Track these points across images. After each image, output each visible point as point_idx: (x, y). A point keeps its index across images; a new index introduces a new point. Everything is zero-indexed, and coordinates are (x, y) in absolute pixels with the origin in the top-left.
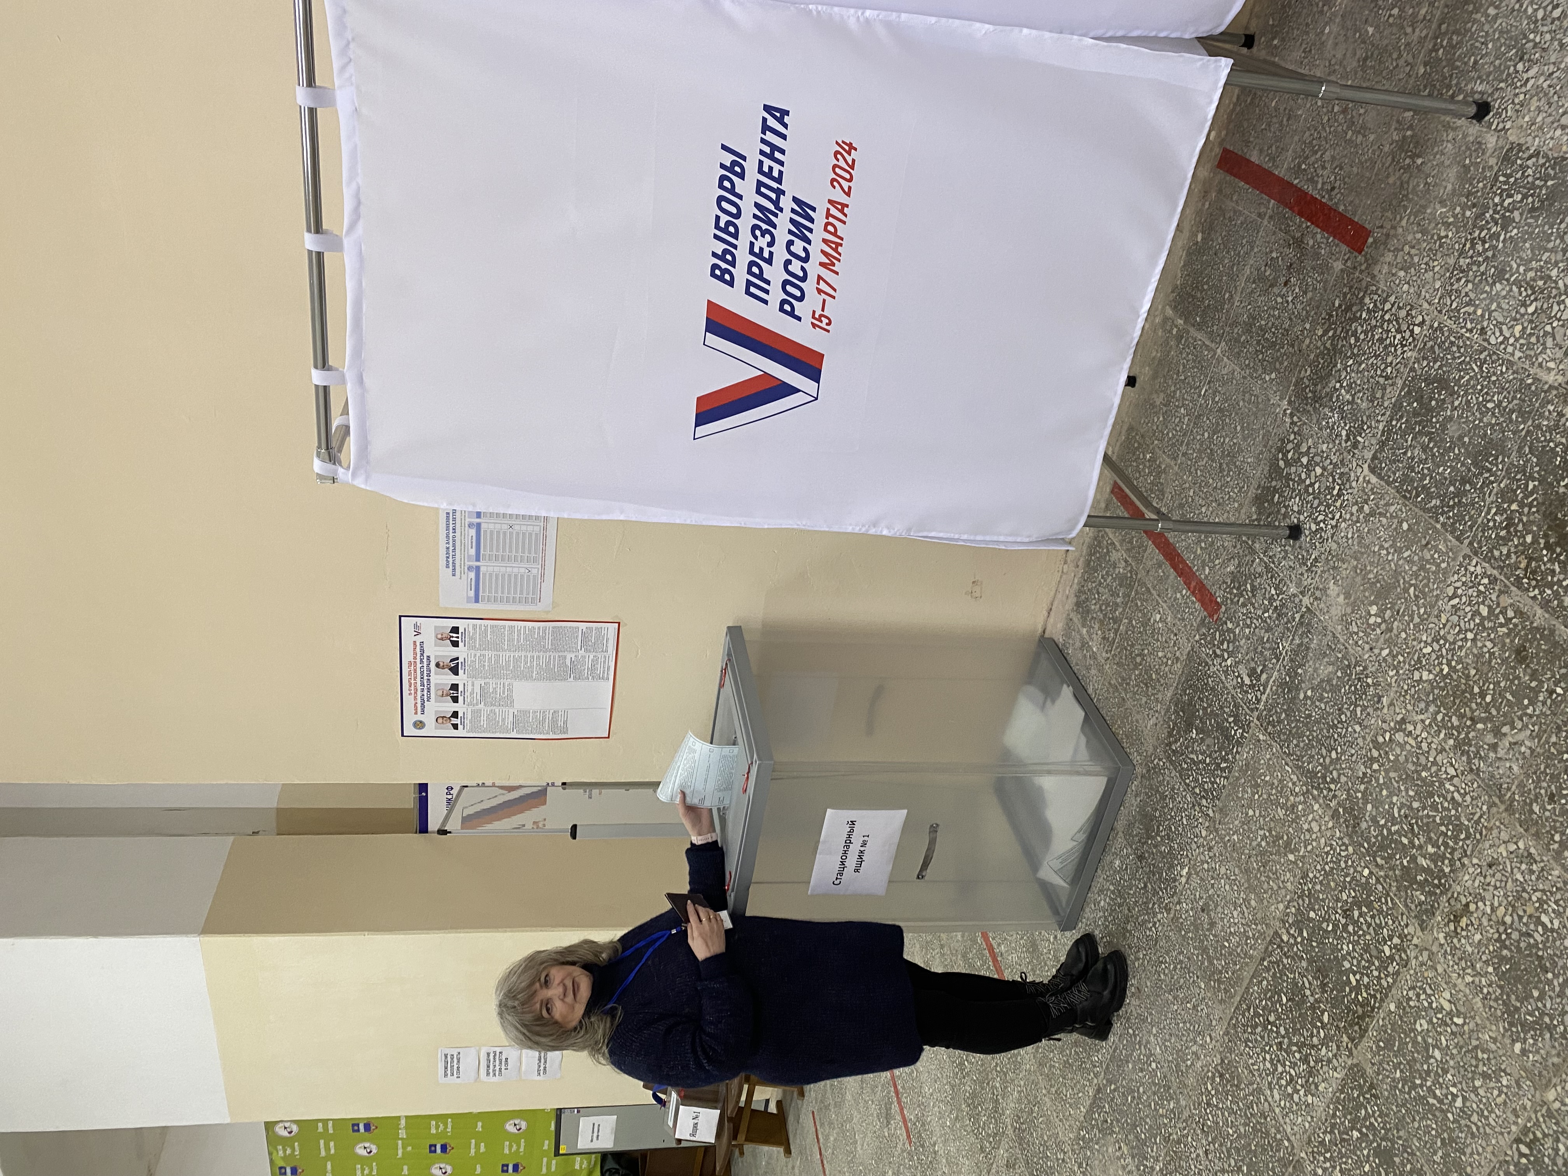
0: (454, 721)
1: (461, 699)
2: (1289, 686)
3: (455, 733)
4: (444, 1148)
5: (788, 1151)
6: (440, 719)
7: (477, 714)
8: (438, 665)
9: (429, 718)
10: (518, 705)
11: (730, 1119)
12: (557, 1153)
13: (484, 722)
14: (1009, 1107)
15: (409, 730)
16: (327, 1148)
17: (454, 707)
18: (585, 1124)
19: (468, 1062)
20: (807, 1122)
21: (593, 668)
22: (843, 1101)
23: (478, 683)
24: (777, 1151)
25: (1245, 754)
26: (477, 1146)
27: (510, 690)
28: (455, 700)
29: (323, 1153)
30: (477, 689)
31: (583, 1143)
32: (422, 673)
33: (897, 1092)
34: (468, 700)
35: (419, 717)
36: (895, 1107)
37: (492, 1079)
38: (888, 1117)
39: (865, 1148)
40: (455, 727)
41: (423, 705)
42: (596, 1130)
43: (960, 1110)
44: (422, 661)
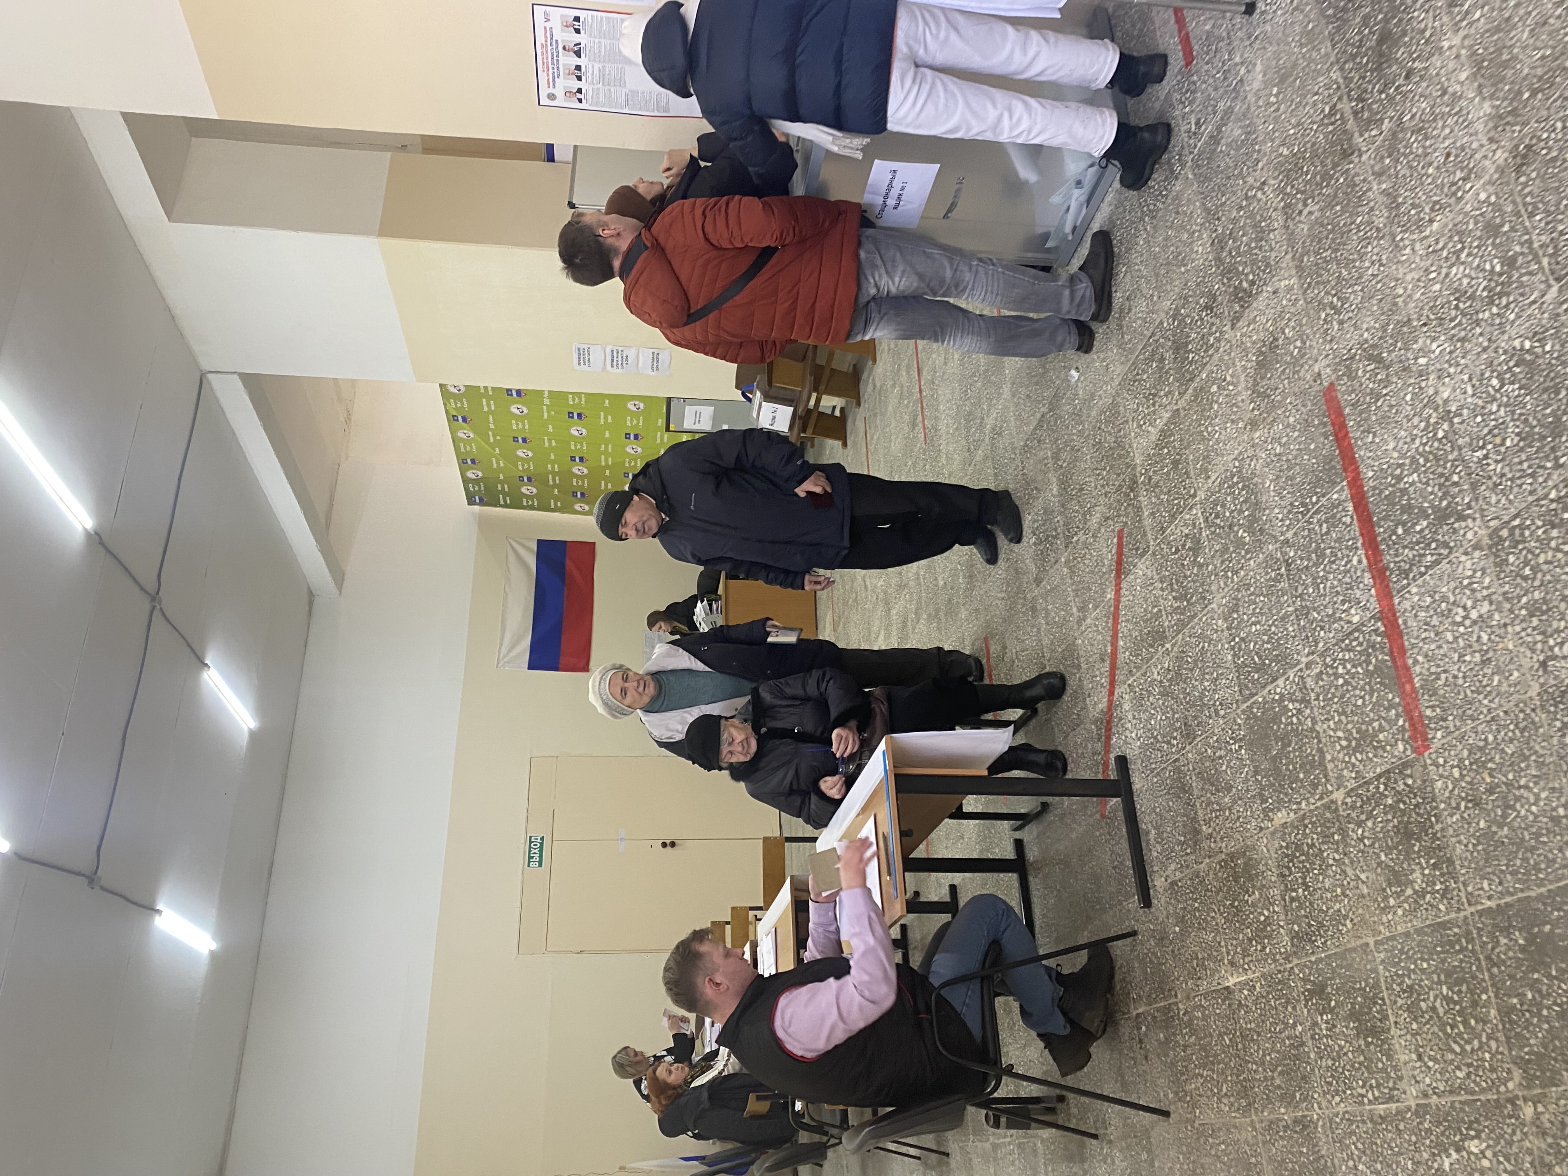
0: (579, 96)
1: (583, 78)
2: (1215, 139)
3: (579, 106)
4: (580, 415)
5: (845, 445)
6: (568, 93)
7: (596, 92)
8: (564, 48)
10: (630, 87)
11: (800, 418)
13: (602, 99)
14: (990, 422)
15: (544, 101)
16: (489, 405)
17: (579, 84)
18: (689, 410)
19: (597, 356)
20: (860, 424)
22: (886, 411)
23: (596, 66)
24: (838, 444)
25: (1178, 186)
26: (606, 418)
27: (623, 73)
28: (579, 78)
29: (486, 410)
30: (596, 71)
31: (688, 425)
32: (552, 54)
33: (922, 408)
34: (589, 80)
35: (551, 90)
36: (920, 418)
37: (615, 370)
38: (914, 425)
39: (896, 445)
40: (580, 101)
41: (554, 80)
42: (698, 416)
43: (960, 423)
44: (551, 44)
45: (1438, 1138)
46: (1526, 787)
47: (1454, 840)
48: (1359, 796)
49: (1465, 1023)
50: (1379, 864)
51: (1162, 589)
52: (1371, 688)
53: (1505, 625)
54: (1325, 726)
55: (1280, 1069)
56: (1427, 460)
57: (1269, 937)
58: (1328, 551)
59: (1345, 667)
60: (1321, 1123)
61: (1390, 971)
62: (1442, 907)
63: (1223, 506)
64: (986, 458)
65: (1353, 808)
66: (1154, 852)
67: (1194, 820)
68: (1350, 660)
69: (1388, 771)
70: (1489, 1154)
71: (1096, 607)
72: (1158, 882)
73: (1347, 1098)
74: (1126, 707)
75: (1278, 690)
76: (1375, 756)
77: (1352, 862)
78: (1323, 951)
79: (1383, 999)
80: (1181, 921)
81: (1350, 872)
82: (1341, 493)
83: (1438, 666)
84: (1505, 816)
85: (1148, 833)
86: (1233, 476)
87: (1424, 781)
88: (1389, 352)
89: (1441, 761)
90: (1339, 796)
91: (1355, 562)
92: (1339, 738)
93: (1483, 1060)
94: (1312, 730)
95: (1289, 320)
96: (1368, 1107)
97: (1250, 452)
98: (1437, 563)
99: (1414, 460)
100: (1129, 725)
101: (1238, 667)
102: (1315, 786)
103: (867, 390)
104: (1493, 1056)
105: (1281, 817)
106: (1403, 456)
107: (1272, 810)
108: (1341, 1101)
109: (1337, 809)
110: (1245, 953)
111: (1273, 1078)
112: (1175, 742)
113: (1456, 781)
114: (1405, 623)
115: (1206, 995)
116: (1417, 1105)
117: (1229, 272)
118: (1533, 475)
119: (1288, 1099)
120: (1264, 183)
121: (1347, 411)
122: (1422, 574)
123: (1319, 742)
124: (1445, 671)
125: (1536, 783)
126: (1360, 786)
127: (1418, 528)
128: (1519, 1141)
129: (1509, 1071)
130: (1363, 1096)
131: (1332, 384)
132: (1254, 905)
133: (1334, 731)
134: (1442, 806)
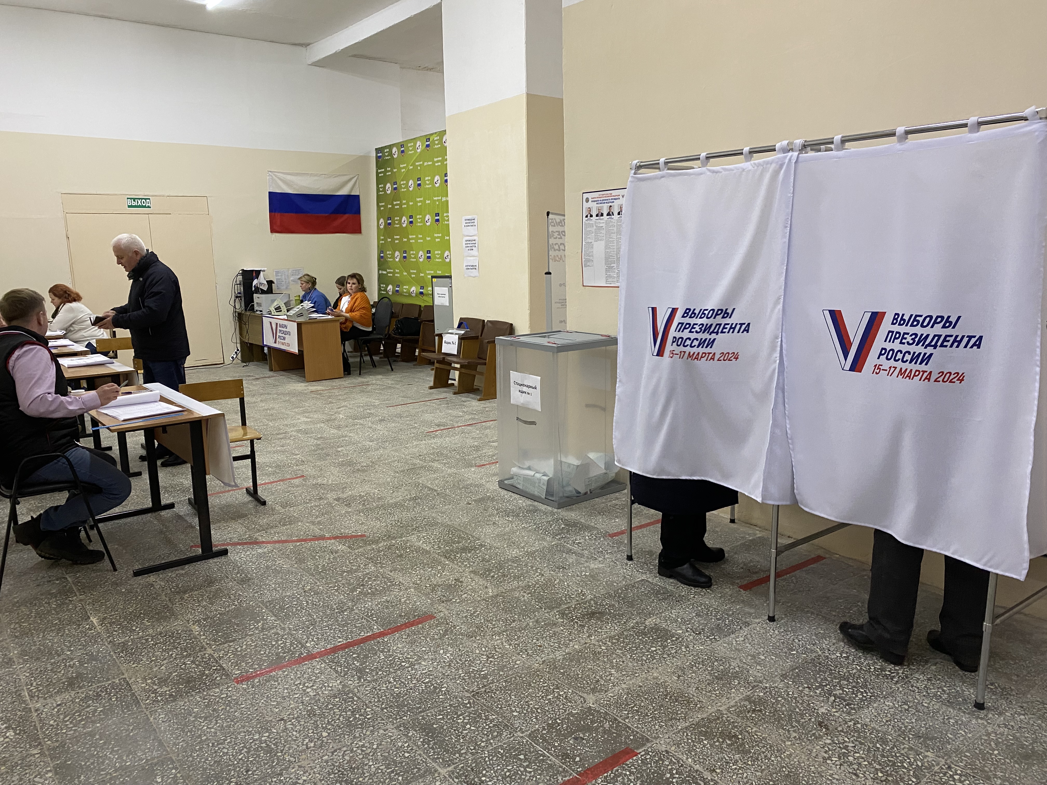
0: (589, 216)
1: (598, 218)
3: (584, 216)
4: (437, 220)
5: (431, 388)
6: (590, 209)
7: (592, 226)
8: (611, 206)
9: (590, 204)
10: (595, 244)
11: (444, 358)
12: (433, 277)
13: (588, 229)
14: (436, 465)
15: (585, 196)
16: (438, 161)
17: (594, 215)
18: (445, 290)
19: (471, 231)
20: (443, 395)
21: (610, 277)
22: (449, 409)
23: (603, 225)
24: (432, 384)
26: (438, 237)
27: (601, 240)
28: (597, 216)
29: (436, 160)
30: (601, 225)
31: (437, 290)
32: (607, 200)
33: (449, 428)
35: (590, 200)
36: (442, 428)
37: (464, 242)
38: (439, 426)
39: (428, 417)
40: (587, 217)
41: (595, 201)
42: (443, 296)
43: (437, 449)
44: (612, 199)
45: (12, 719)
46: (216, 723)
47: (187, 700)
48: (209, 659)
49: (82, 720)
50: (171, 673)
51: (329, 559)
52: (270, 656)
53: (303, 703)
54: (248, 640)
55: (42, 647)
56: (391, 660)
57: (123, 632)
58: (346, 628)
59: (281, 644)
60: (11, 669)
61: (108, 686)
62: (148, 701)
63: (375, 580)
64: (415, 464)
65: (202, 658)
66: (170, 574)
67: (192, 590)
68: (285, 645)
69: (224, 669)
70: (7, 740)
71: (320, 529)
72: (152, 578)
73: (29, 678)
74: (260, 551)
75: (269, 618)
76: (232, 663)
77: (171, 662)
78: (117, 657)
79: (91, 685)
80: (129, 591)
81: (165, 662)
82: (376, 629)
83: (282, 680)
84: (200, 718)
85: (182, 569)
86: (391, 582)
87: (219, 684)
88: (448, 638)
89: (230, 689)
90: (209, 651)
91: (339, 640)
92: (242, 647)
93: (62, 729)
94: (246, 635)
95: (471, 595)
96: (25, 688)
97: (403, 588)
98: (337, 672)
99: (391, 656)
100: (248, 553)
101: (283, 599)
102: (215, 641)
103: (463, 398)
104: (65, 733)
105: (196, 628)
106: (393, 651)
107: (199, 624)
108: (27, 676)
109: (200, 651)
110: (111, 624)
111: (35, 645)
112: (239, 575)
113: (219, 697)
114: (305, 664)
115: (83, 608)
116: (30, 708)
117: (500, 566)
118: (379, 701)
119: (23, 653)
120: (543, 575)
121: (420, 626)
122: (331, 668)
123: (240, 639)
124: (279, 684)
125: (219, 726)
126: (215, 659)
127: (356, 662)
128: (16, 750)
129: (57, 741)
130: (32, 685)
131: (435, 617)
132: (142, 623)
133: (246, 644)
134: (205, 693)
